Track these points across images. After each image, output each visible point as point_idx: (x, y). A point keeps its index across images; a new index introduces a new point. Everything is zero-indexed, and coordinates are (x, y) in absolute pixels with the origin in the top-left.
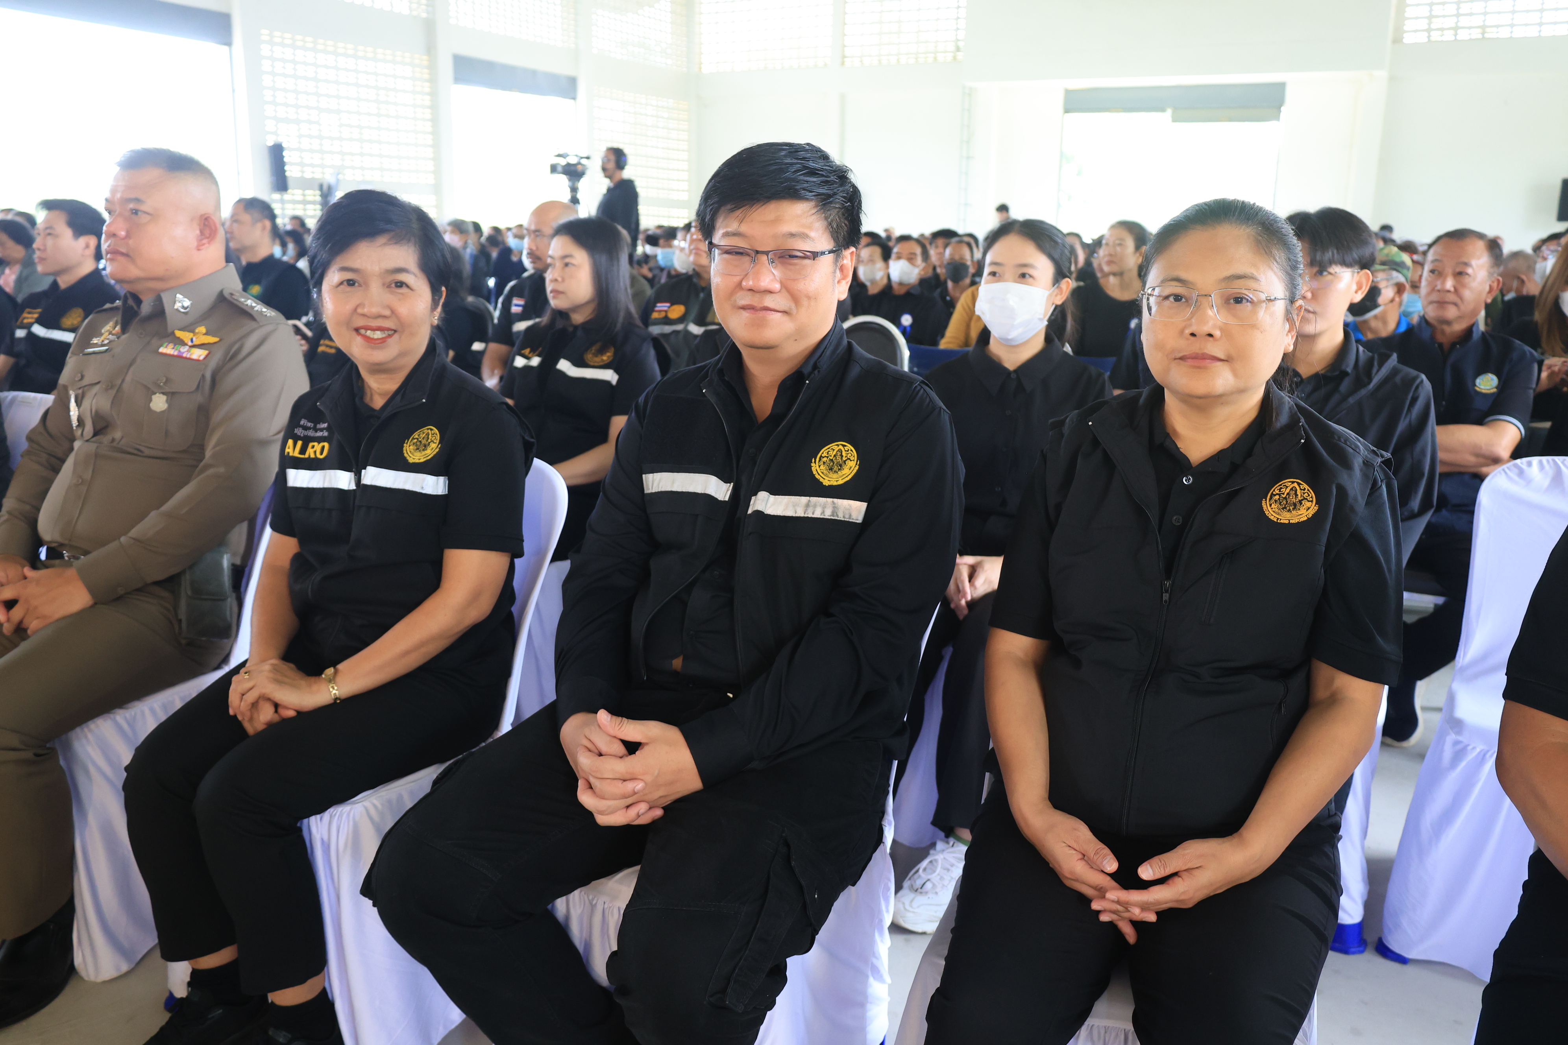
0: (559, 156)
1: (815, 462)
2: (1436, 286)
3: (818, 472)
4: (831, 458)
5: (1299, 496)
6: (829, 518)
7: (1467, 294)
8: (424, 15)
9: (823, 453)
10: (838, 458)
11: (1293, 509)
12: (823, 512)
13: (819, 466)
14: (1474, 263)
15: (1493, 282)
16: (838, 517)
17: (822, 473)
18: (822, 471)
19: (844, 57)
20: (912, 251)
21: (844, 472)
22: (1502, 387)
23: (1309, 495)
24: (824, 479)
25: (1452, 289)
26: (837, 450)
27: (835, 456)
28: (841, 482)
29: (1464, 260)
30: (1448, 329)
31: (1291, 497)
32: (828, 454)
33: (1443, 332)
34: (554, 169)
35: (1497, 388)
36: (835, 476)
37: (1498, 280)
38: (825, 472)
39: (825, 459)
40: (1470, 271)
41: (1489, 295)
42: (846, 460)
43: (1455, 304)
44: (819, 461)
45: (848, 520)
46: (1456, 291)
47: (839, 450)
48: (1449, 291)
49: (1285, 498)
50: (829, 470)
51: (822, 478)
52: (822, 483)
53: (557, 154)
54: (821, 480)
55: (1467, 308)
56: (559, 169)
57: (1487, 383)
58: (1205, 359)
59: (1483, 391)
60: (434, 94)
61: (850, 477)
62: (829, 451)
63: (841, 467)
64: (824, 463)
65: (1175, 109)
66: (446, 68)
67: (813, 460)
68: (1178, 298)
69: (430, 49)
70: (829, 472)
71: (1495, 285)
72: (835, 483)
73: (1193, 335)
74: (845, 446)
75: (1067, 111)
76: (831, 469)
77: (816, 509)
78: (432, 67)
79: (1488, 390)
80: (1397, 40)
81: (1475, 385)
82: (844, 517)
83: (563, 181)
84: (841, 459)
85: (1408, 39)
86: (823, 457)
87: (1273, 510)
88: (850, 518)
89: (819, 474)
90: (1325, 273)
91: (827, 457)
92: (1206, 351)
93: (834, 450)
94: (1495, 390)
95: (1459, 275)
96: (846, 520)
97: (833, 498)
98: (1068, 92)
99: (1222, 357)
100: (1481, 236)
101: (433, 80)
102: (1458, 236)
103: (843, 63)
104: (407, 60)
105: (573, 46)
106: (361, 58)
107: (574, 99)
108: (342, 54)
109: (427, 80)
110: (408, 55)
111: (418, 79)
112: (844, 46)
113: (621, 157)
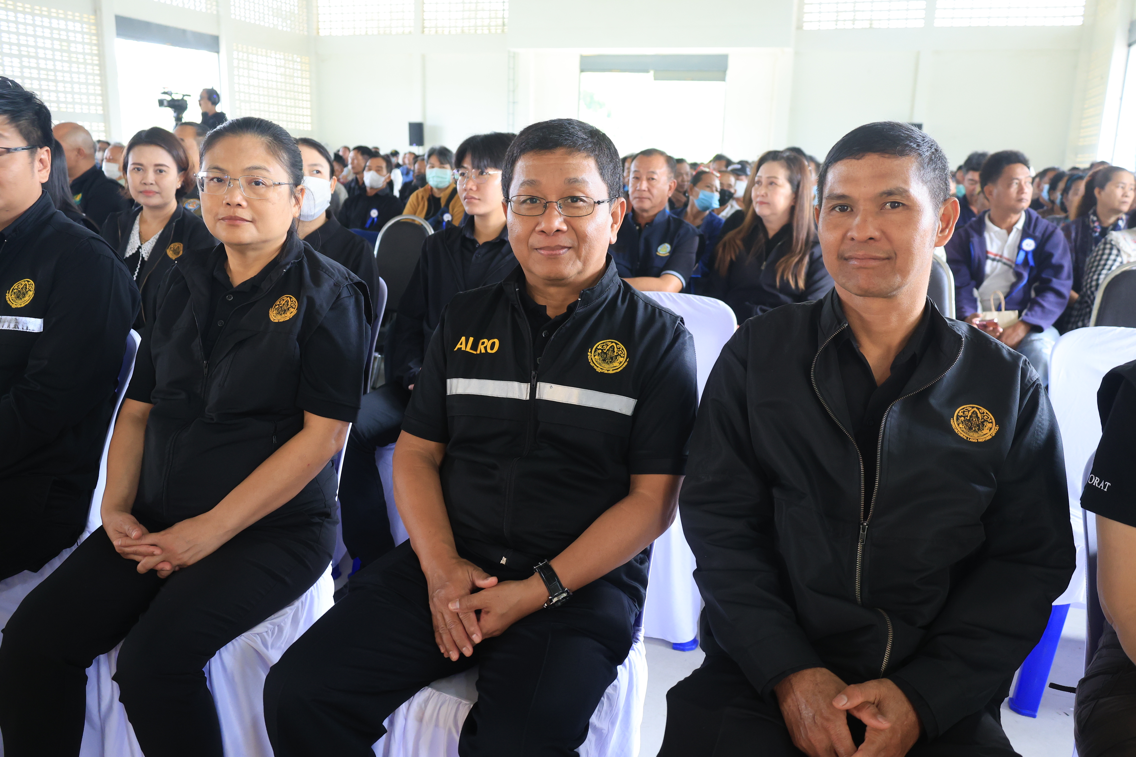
0: (165, 93)
1: (9, 293)
2: (637, 187)
3: (9, 299)
4: (19, 290)
5: (289, 305)
6: (13, 329)
7: (655, 192)
9: (15, 287)
10: (23, 290)
11: (283, 313)
12: (9, 326)
13: (11, 295)
14: (658, 171)
15: (671, 183)
16: (19, 329)
17: (12, 300)
18: (12, 298)
19: (424, 27)
20: (379, 165)
21: (25, 299)
22: (673, 252)
23: (294, 305)
24: (13, 304)
25: (646, 189)
26: (24, 284)
27: (22, 288)
28: (23, 305)
29: (652, 170)
30: (645, 215)
31: (284, 306)
32: (18, 287)
33: (643, 217)
34: (161, 103)
35: (669, 252)
36: (20, 301)
37: (674, 182)
38: (14, 299)
39: (16, 290)
40: (655, 177)
41: (670, 192)
42: (28, 291)
43: (649, 199)
44: (12, 292)
45: (25, 331)
46: (649, 190)
47: (25, 285)
48: (644, 191)
49: (281, 307)
50: (17, 297)
51: (12, 303)
52: (11, 306)
53: (163, 92)
54: (11, 304)
55: (657, 201)
56: (165, 103)
57: (664, 250)
58: (237, 220)
59: (661, 255)
60: (100, 45)
61: (29, 302)
62: (19, 285)
63: (24, 295)
64: (14, 293)
65: (656, 71)
66: (110, 26)
67: (8, 291)
68: (220, 180)
69: (96, 10)
70: (16, 299)
71: (673, 185)
72: (19, 306)
73: (228, 204)
74: (29, 281)
75: (582, 71)
76: (18, 297)
77: (5, 324)
78: (98, 24)
79: (664, 254)
80: (799, 27)
81: (657, 251)
82: (23, 329)
83: (170, 113)
84: (26, 290)
85: (806, 27)
86: (15, 289)
87: (274, 314)
88: (27, 329)
89: (10, 301)
90: (484, 173)
91: (17, 289)
92: (237, 215)
93: (22, 284)
94: (668, 254)
95: (650, 179)
96: (24, 330)
97: (16, 316)
98: (583, 58)
99: (249, 219)
100: (662, 153)
101: (99, 34)
102: (648, 153)
103: (423, 32)
104: (77, 18)
105: (215, 12)
106: (37, 15)
107: (218, 52)
108: (21, 12)
109: (94, 35)
110: (77, 14)
111: (86, 33)
112: (424, 20)
113: (215, 96)
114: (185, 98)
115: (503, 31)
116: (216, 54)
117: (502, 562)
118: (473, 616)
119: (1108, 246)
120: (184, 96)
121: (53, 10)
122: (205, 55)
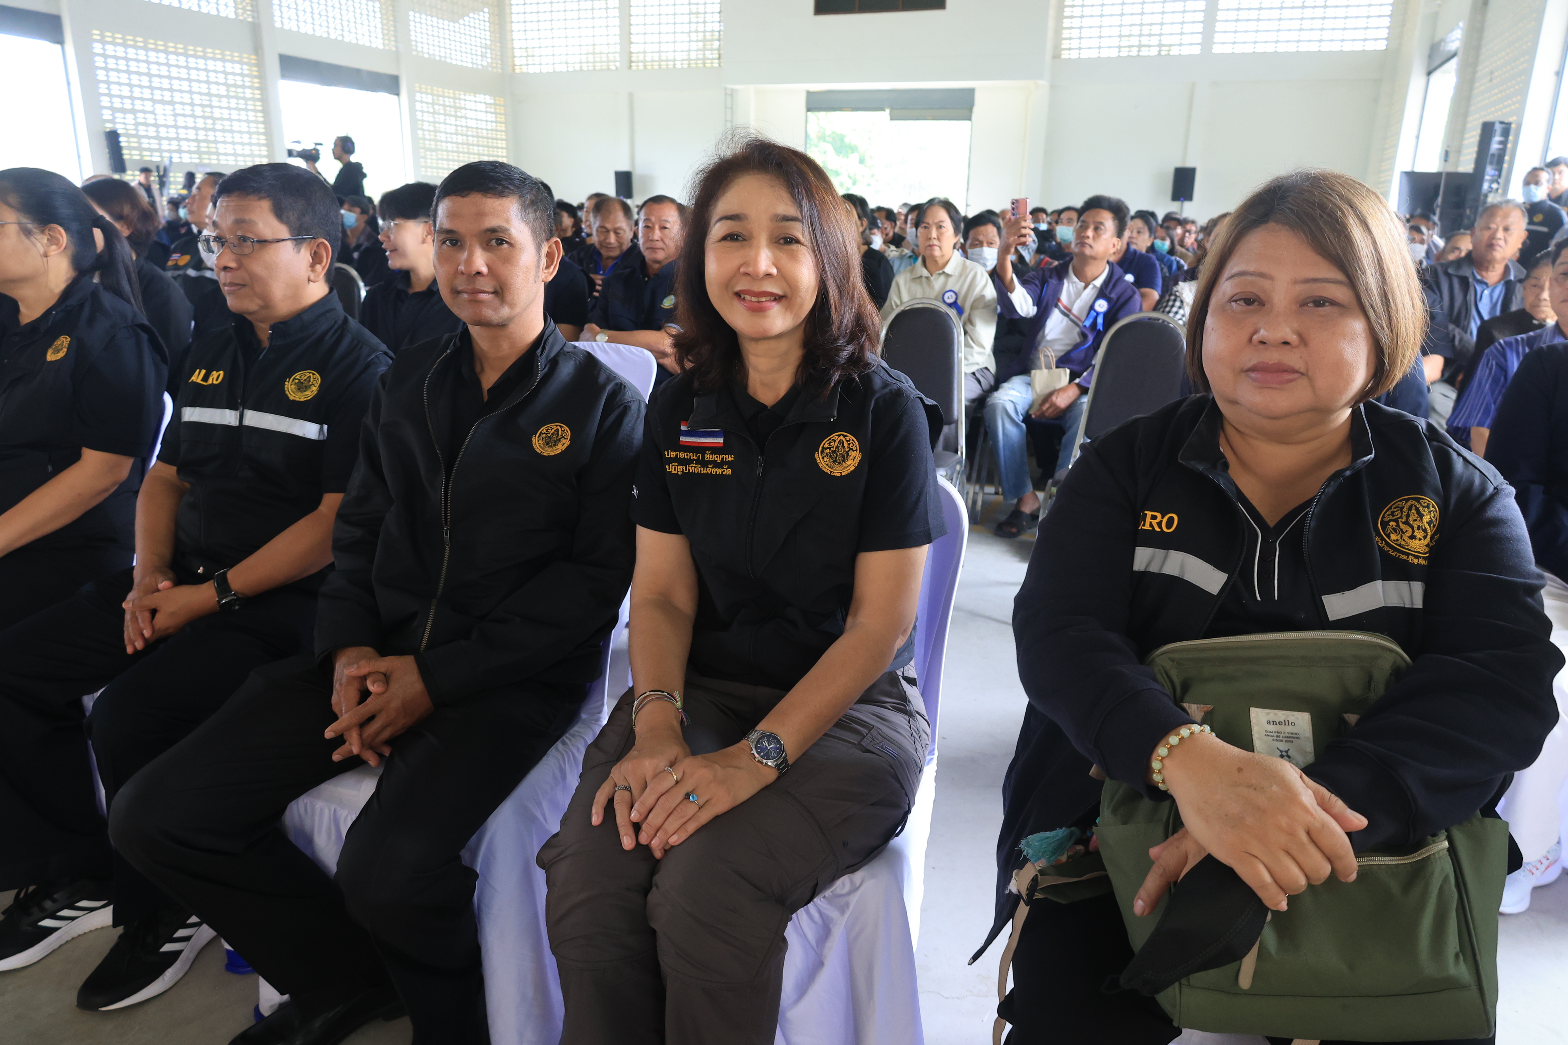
0: (299, 142)
8: (250, 19)
19: (631, 62)
34: (289, 153)
40: (668, 225)
43: (663, 249)
59: (665, 307)
60: (263, 88)
65: (892, 109)
66: (273, 66)
69: (257, 49)
75: (808, 110)
78: (260, 64)
79: (668, 306)
80: (1056, 56)
81: (661, 303)
85: (1065, 55)
94: (672, 306)
98: (809, 94)
100: (672, 201)
101: (262, 77)
103: (630, 67)
104: (236, 59)
105: (394, 49)
106: (191, 56)
107: (398, 94)
108: (172, 53)
109: (255, 77)
110: (236, 54)
111: (247, 75)
112: (631, 53)
113: (349, 144)
114: (318, 147)
115: (720, 65)
116: (396, 97)
117: (199, 571)
118: (147, 615)
119: (1173, 297)
120: (316, 144)
121: (209, 50)
122: (383, 98)
